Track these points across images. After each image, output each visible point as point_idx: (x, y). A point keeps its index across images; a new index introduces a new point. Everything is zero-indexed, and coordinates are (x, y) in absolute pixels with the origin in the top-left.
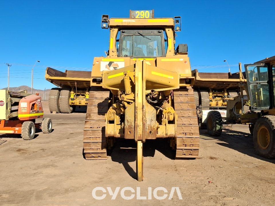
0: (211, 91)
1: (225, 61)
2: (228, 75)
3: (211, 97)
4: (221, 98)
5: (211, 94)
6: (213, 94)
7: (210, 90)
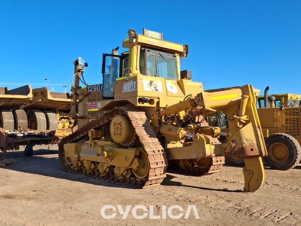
0: (58, 112)
1: (46, 79)
2: (66, 96)
3: (58, 118)
4: (67, 120)
5: (58, 115)
6: (60, 115)
7: (56, 111)
